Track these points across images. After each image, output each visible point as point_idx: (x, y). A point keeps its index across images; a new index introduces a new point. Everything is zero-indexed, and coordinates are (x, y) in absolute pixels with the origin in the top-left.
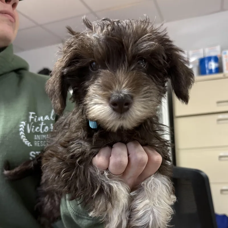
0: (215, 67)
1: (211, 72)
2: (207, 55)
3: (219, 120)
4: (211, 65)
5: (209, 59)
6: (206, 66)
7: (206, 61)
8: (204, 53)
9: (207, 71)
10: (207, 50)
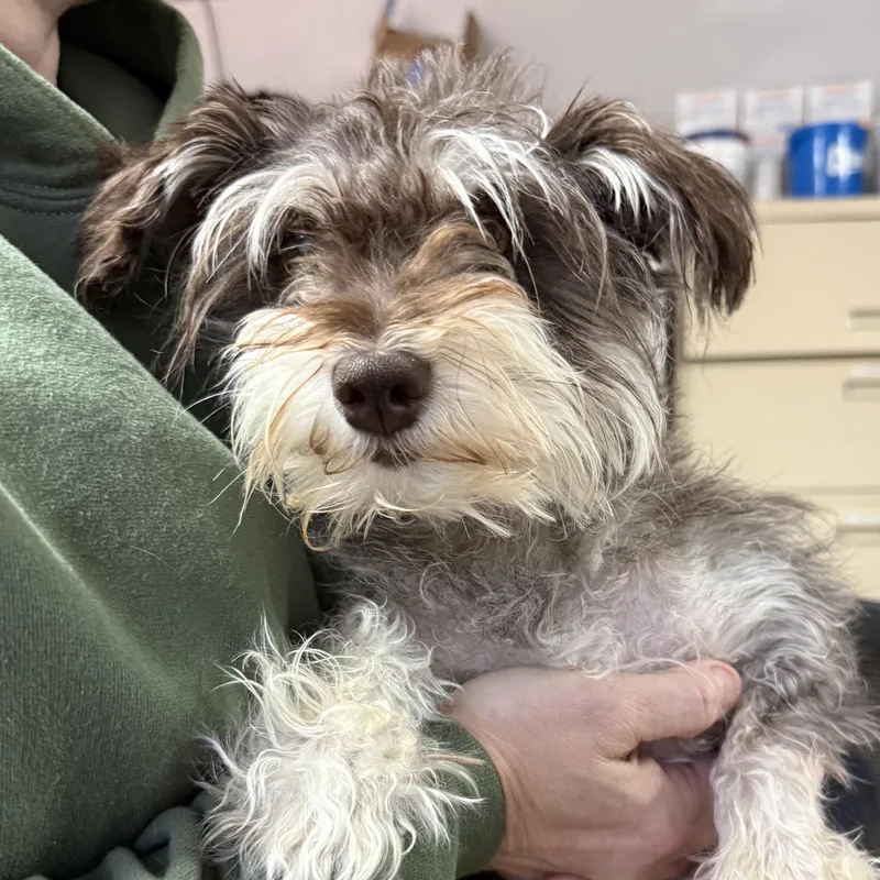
0: (852, 169)
1: (833, 187)
2: (818, 117)
3: (852, 385)
4: (836, 160)
5: (831, 132)
6: (817, 159)
7: (818, 144)
8: (805, 108)
9: (818, 183)
10: (817, 95)
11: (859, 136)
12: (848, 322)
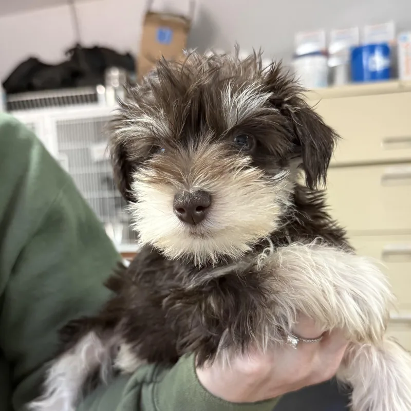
0: (383, 67)
1: (374, 76)
2: (367, 41)
3: (386, 178)
4: (374, 62)
5: (372, 49)
6: (364, 62)
7: (365, 55)
8: (361, 36)
9: (366, 75)
10: (367, 30)
11: (387, 50)
12: (382, 145)
